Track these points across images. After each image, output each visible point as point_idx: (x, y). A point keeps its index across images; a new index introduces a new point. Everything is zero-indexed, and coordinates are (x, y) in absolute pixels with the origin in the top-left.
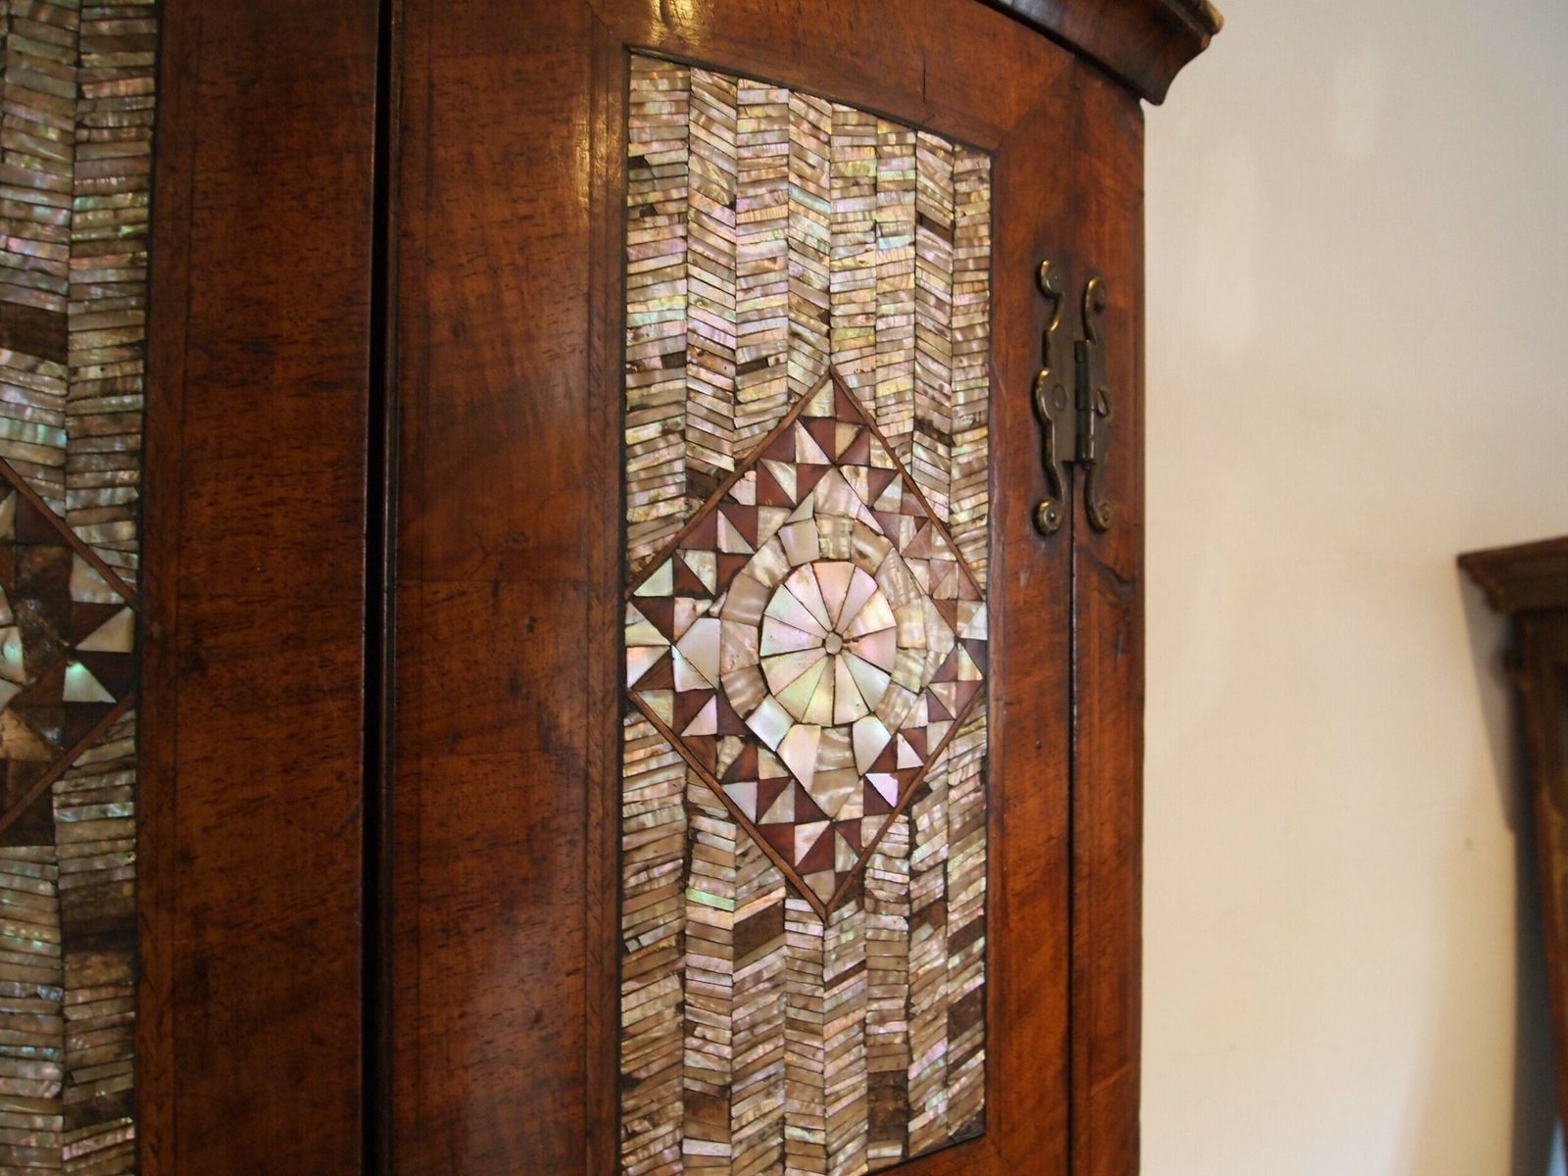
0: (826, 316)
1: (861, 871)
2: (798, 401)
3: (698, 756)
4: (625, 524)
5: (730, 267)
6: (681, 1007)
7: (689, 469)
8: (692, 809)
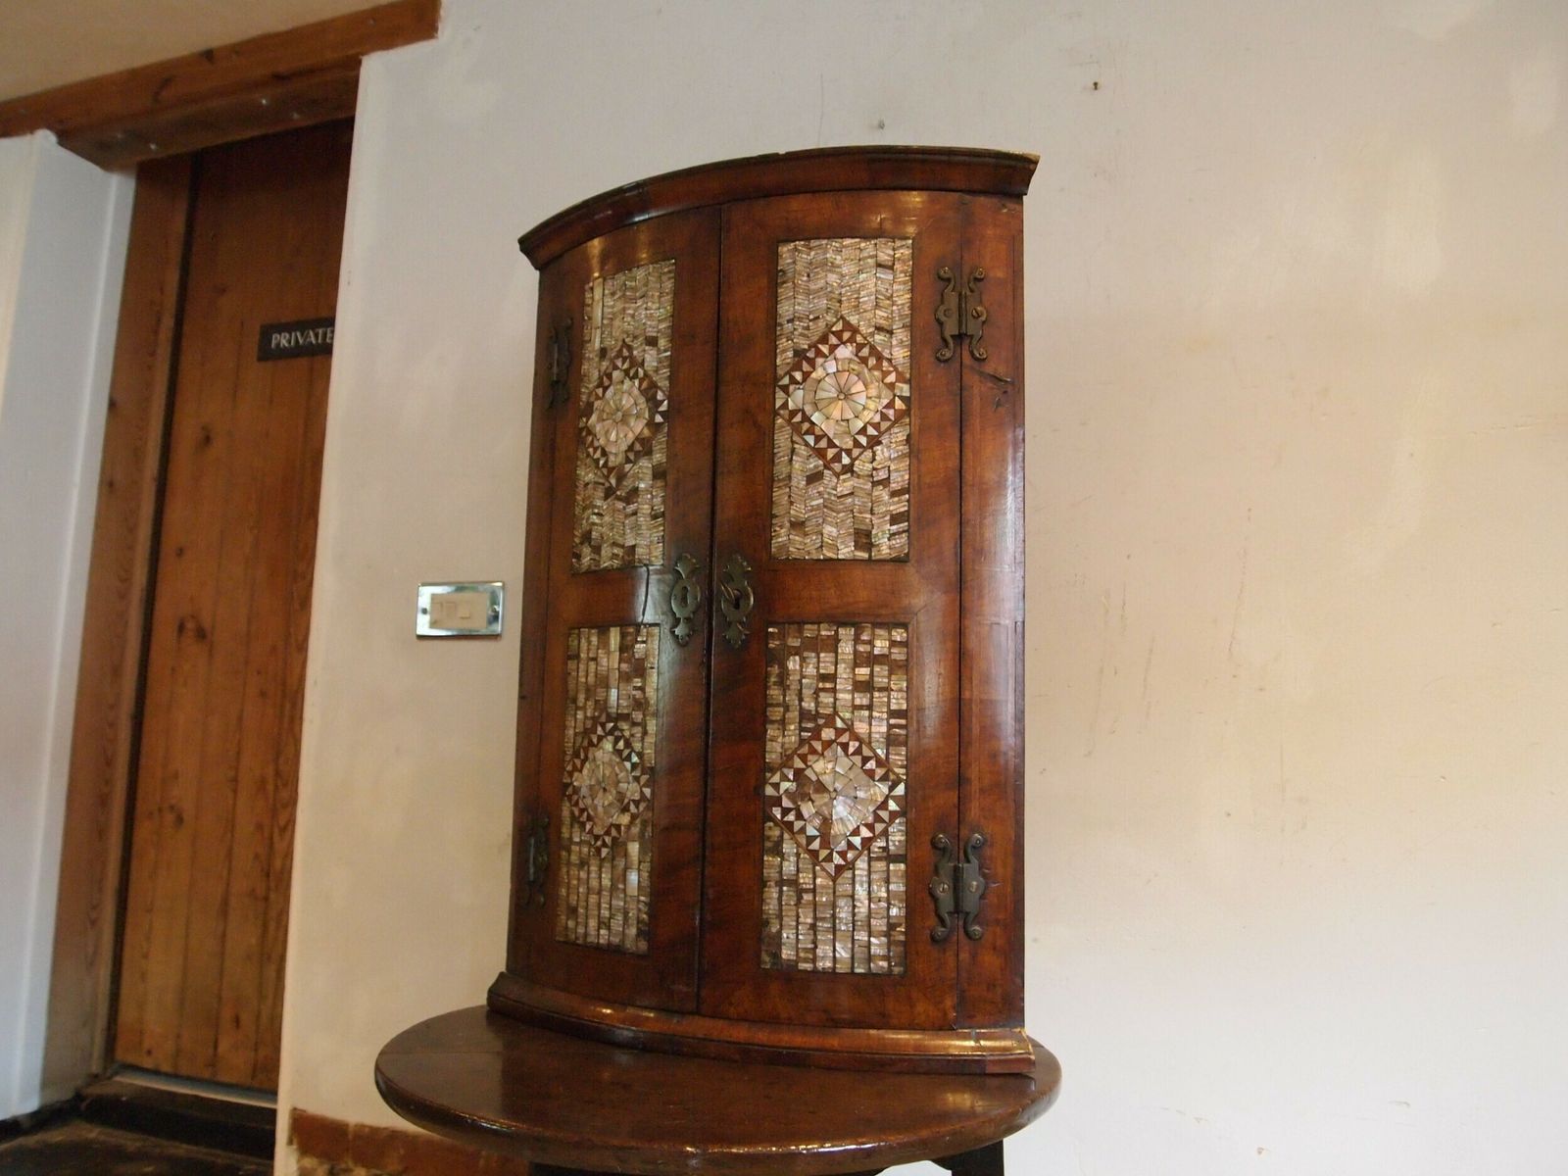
0: (840, 301)
1: (852, 465)
2: (829, 326)
3: (796, 428)
4: (776, 366)
5: (808, 293)
6: (790, 496)
7: (794, 350)
8: (793, 442)
